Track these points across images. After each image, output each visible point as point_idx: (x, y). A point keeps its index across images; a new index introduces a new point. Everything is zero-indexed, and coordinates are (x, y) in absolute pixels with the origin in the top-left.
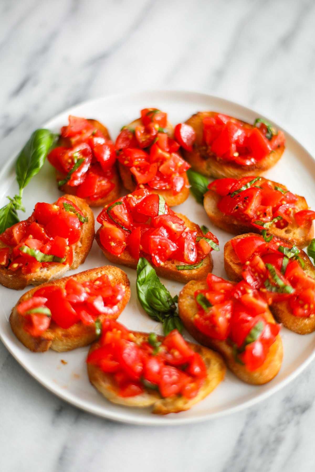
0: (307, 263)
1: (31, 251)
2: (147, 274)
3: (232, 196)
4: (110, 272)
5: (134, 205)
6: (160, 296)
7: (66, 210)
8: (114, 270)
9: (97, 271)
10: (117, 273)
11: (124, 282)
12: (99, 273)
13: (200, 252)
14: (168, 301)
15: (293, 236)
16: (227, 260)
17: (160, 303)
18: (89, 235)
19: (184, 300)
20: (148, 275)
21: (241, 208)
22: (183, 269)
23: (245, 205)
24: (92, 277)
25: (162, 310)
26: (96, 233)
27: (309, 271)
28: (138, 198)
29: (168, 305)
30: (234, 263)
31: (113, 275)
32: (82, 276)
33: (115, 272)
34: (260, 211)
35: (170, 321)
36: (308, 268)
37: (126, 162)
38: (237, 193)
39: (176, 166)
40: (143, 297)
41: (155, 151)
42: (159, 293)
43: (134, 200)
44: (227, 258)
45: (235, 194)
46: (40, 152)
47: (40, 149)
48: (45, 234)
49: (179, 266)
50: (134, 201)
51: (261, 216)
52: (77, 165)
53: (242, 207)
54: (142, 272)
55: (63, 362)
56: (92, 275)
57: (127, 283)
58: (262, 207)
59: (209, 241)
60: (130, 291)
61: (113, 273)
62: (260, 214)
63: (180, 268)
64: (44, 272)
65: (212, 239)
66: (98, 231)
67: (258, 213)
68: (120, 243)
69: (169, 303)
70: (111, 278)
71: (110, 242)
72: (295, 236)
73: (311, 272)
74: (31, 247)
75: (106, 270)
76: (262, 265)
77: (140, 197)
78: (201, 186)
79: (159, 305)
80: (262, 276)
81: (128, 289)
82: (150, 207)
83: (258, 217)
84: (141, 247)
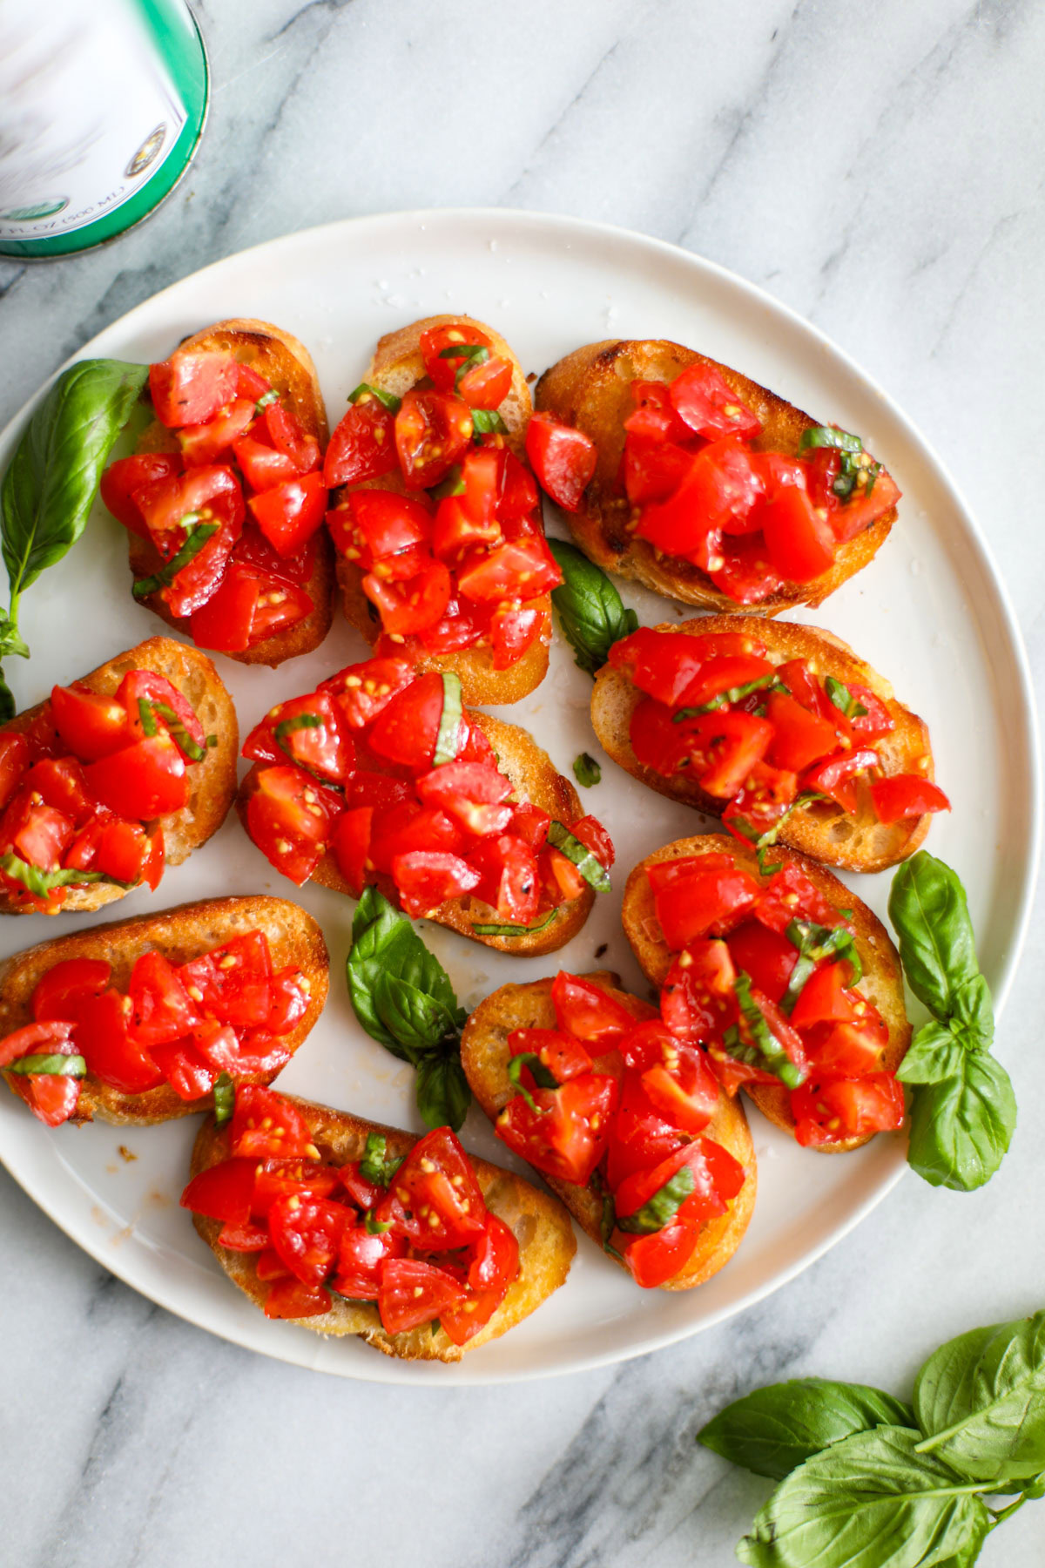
0: (876, 953)
1: (31, 875)
2: (381, 940)
3: (679, 717)
4: (274, 917)
5: (361, 722)
6: (413, 1012)
7: (148, 729)
8: (285, 911)
9: (234, 912)
10: (294, 921)
11: (313, 954)
12: (241, 920)
13: (550, 887)
14: (436, 1023)
15: (853, 852)
16: (629, 929)
17: (412, 1031)
18: (220, 788)
19: (477, 1042)
20: (384, 943)
21: (699, 765)
22: (495, 934)
23: (711, 756)
24: (219, 929)
25: (417, 1045)
26: (239, 786)
27: (876, 978)
28: (376, 695)
29: (436, 1034)
30: (647, 939)
31: (281, 927)
32: (187, 924)
33: (289, 920)
34: (756, 780)
35: (438, 1073)
36: (875, 971)
37: (352, 553)
38: (691, 713)
39: (512, 579)
40: (364, 1005)
41: (449, 525)
42: (412, 1003)
43: (362, 705)
44: (631, 917)
45: (686, 716)
46: (74, 488)
47: (73, 479)
48: (81, 797)
49: (481, 925)
50: (360, 710)
51: (759, 796)
52: (193, 542)
53: (702, 762)
54: (365, 937)
55: (122, 1151)
56: (218, 919)
57: (319, 957)
58: (766, 770)
59: (584, 857)
60: (327, 985)
61: (282, 922)
62: (757, 790)
63: (484, 930)
64: (76, 898)
65: (596, 848)
66: (245, 780)
67: (752, 785)
68: (304, 847)
69: (438, 1026)
70: (273, 933)
71: (277, 840)
72: (859, 849)
73: (881, 982)
74: (32, 861)
75: (261, 908)
76: (726, 978)
77: (385, 689)
78: (595, 624)
79: (409, 1034)
80: (723, 1007)
81: (322, 978)
82: (412, 738)
83: (750, 797)
84: (370, 864)
